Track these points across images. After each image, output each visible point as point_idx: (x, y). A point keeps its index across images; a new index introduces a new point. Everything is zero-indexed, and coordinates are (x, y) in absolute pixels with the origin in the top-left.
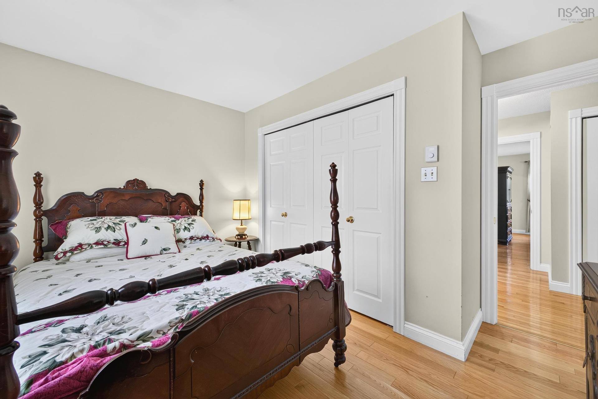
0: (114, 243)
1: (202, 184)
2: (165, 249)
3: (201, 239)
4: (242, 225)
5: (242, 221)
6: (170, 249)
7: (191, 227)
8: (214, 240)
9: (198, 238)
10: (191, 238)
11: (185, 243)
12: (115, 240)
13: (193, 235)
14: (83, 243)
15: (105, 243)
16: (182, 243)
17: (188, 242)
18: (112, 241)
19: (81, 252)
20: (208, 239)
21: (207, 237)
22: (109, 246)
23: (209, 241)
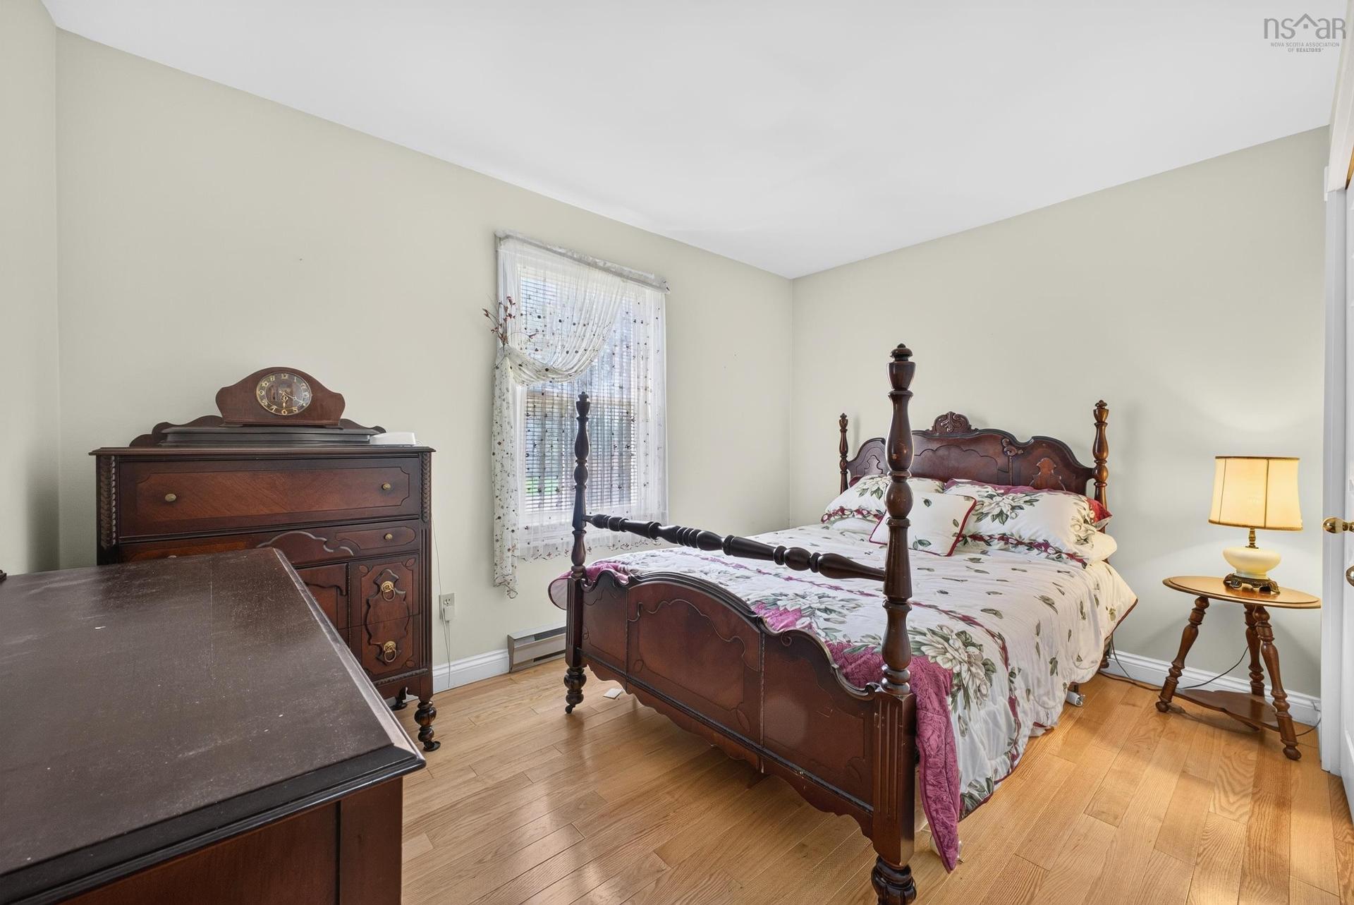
0: (875, 516)
1: (1101, 411)
2: (921, 542)
3: (1031, 545)
4: (1252, 546)
5: (1252, 532)
6: (930, 544)
7: (1013, 515)
8: (1060, 557)
9: (1019, 543)
10: (1004, 538)
11: (990, 545)
12: (877, 511)
13: (1008, 533)
14: (845, 508)
15: (865, 512)
16: (982, 543)
17: (997, 545)
18: (874, 512)
19: (842, 518)
20: (1046, 551)
21: (1046, 545)
22: (868, 518)
23: (1044, 554)
